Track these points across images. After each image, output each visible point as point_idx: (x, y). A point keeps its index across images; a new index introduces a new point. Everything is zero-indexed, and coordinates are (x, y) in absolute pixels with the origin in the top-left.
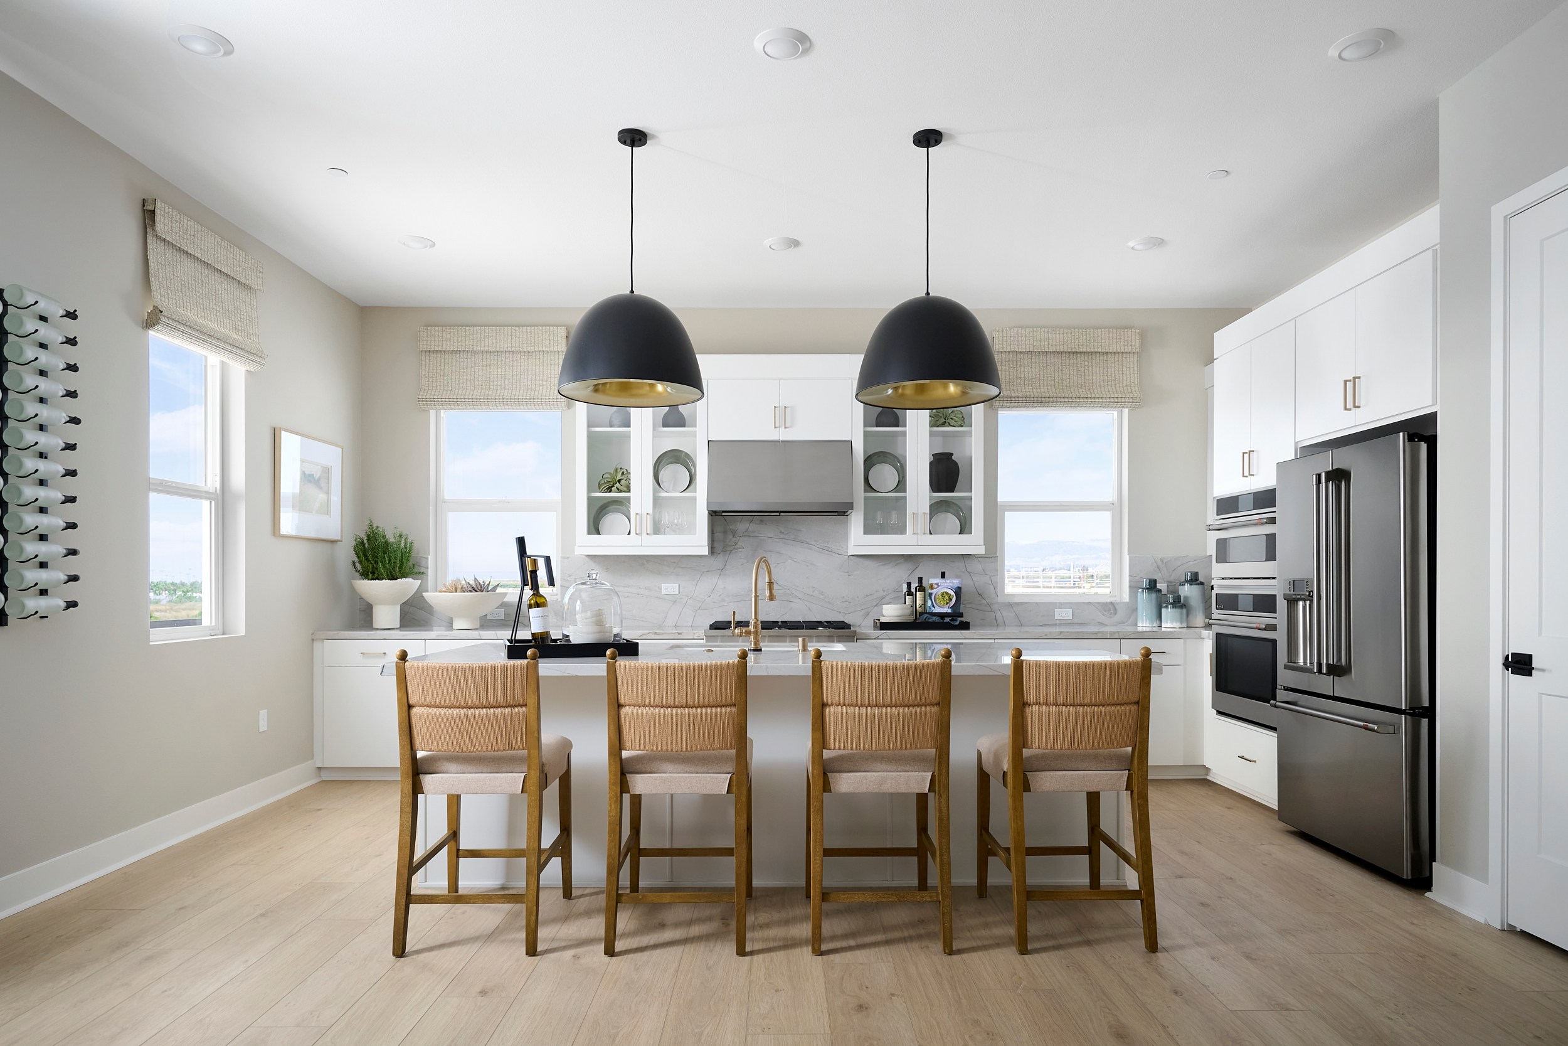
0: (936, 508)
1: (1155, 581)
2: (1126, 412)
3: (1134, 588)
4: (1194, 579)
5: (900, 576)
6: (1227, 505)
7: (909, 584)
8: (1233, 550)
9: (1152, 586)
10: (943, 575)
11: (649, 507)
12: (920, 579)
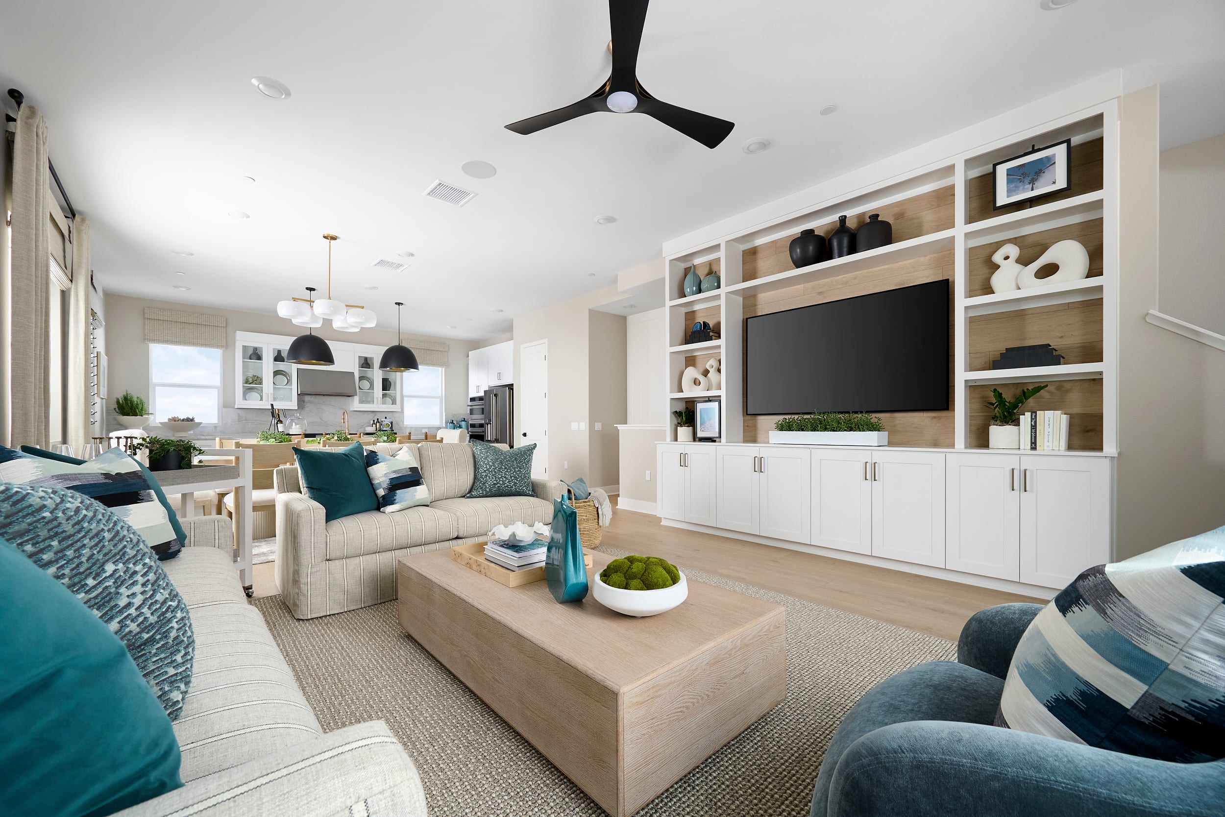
0: (384, 396)
1: (453, 421)
2: (444, 369)
3: (446, 423)
4: (464, 420)
5: (370, 418)
6: (472, 399)
7: (374, 421)
8: (474, 412)
9: (452, 423)
10: (386, 418)
11: (271, 391)
12: (378, 419)
